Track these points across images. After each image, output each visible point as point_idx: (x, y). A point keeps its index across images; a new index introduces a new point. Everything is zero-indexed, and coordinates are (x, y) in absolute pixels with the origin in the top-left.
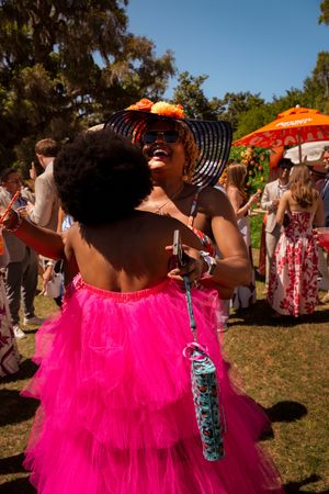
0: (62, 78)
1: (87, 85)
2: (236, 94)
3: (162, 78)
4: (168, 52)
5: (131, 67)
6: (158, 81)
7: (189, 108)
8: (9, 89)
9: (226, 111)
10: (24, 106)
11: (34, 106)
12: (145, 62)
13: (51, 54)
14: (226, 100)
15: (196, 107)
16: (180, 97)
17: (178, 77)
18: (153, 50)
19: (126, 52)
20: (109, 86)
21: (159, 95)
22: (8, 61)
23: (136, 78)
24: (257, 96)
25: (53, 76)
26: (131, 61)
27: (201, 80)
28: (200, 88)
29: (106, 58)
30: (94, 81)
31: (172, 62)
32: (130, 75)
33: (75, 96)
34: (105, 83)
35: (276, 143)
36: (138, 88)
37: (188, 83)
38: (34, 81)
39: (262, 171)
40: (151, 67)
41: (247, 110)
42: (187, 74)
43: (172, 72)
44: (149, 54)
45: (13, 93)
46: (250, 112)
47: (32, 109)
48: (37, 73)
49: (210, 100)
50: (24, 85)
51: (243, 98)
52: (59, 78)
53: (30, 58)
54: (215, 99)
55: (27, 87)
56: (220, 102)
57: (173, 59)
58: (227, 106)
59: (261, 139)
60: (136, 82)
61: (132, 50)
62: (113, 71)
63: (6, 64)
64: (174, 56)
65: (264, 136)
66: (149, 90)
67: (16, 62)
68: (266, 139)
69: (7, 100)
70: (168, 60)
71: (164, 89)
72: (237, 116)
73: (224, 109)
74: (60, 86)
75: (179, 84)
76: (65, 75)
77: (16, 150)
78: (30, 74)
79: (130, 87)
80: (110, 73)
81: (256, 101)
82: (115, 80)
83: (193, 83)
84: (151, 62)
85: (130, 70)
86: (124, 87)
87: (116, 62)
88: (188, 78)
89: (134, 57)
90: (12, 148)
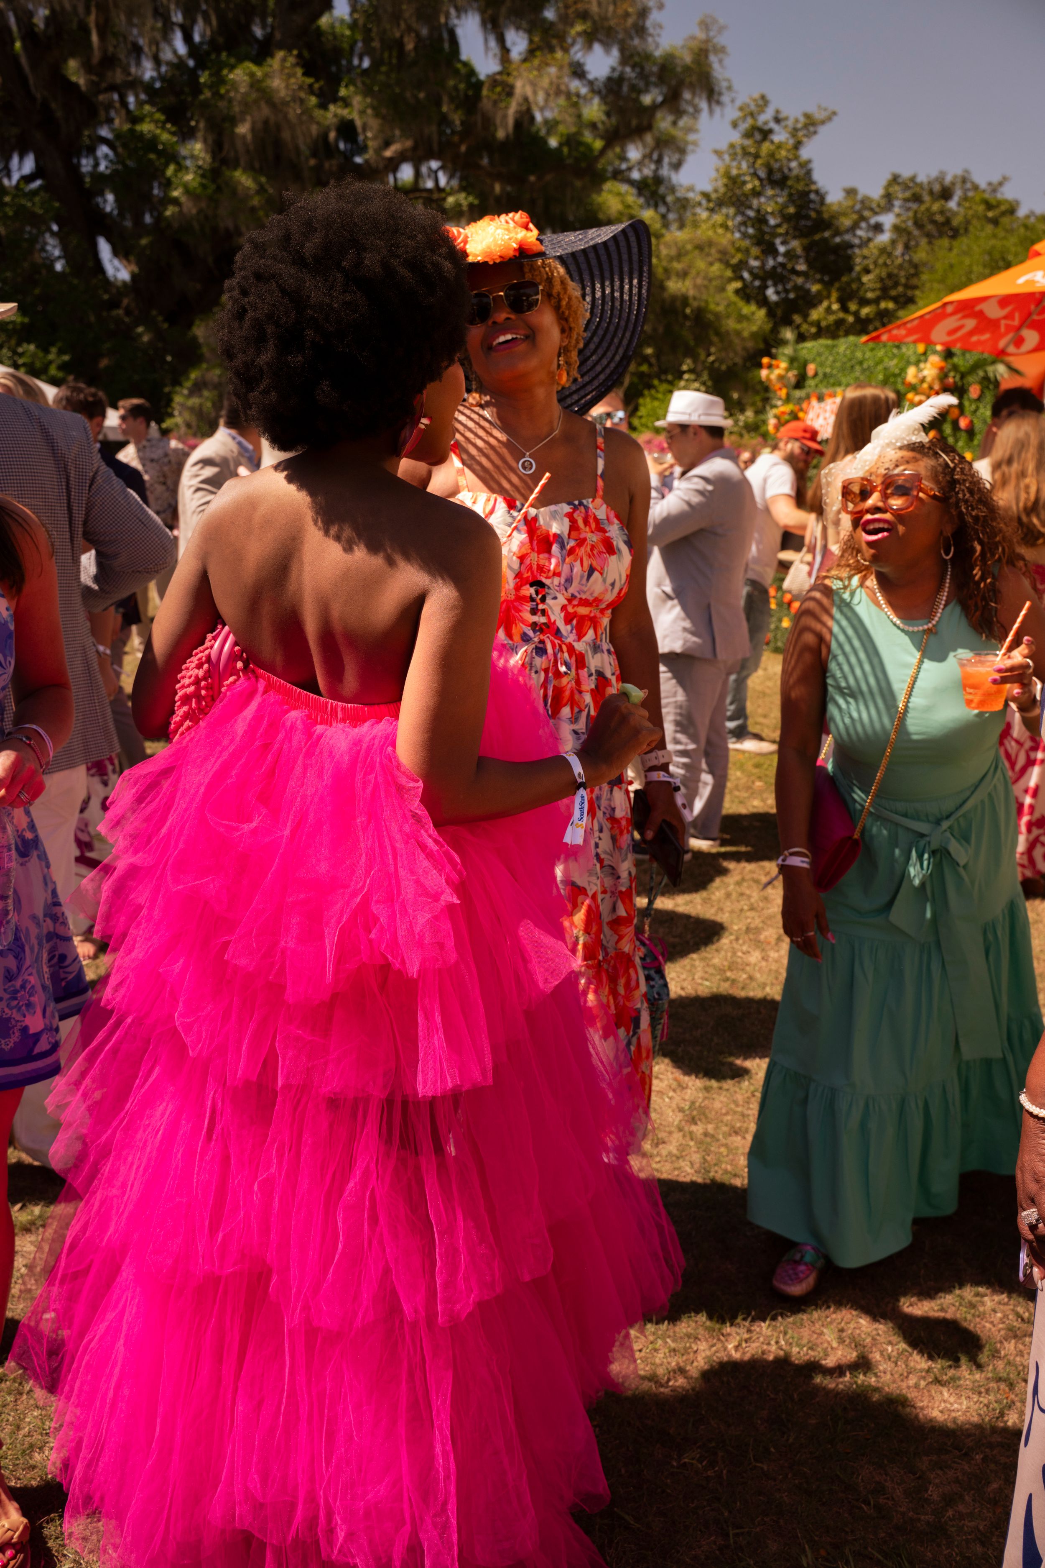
0: (357, 101)
1: (432, 130)
2: (922, 178)
3: (679, 113)
4: (705, 25)
5: (578, 72)
6: (664, 122)
7: (761, 220)
8: (187, 134)
9: (885, 238)
10: (233, 190)
11: (261, 190)
12: (626, 58)
13: (324, 21)
14: (888, 197)
15: (786, 218)
16: (734, 182)
17: (731, 113)
18: (655, 17)
19: (566, 20)
20: (501, 134)
21: (665, 171)
22: (188, 39)
23: (594, 110)
24: (995, 188)
25: (328, 97)
26: (577, 53)
27: (811, 124)
28: (805, 153)
29: (501, 40)
30: (457, 118)
31: (713, 58)
32: (574, 102)
33: (393, 165)
34: (488, 123)
35: (1019, 342)
36: (598, 144)
37: (766, 134)
38: (266, 111)
39: (971, 432)
40: (643, 75)
41: (955, 234)
42: (764, 101)
43: (712, 93)
44: (641, 30)
45: (198, 147)
46: (963, 242)
47: (256, 201)
48: (276, 83)
49: (834, 197)
50: (233, 121)
51: (946, 194)
52: (346, 103)
53: (258, 32)
54: (851, 192)
55: (243, 129)
56: (866, 203)
57: (721, 50)
58: (888, 220)
59: (970, 324)
60: (593, 126)
61: (584, 16)
62: (521, 87)
63: (181, 48)
64: (721, 40)
65: (980, 316)
66: (634, 153)
67: (214, 45)
68: (986, 324)
69: (180, 168)
70: (702, 54)
71: (682, 151)
72: (921, 255)
73: (878, 228)
74: (347, 129)
75: (736, 137)
76: (367, 92)
77: (200, 331)
78: (255, 84)
79: (572, 141)
80: (509, 91)
81: (989, 206)
82: (525, 118)
83: (780, 136)
84: (648, 57)
85: (575, 85)
86: (553, 142)
87: (531, 53)
88: (765, 117)
89: (590, 38)
90: (190, 325)
